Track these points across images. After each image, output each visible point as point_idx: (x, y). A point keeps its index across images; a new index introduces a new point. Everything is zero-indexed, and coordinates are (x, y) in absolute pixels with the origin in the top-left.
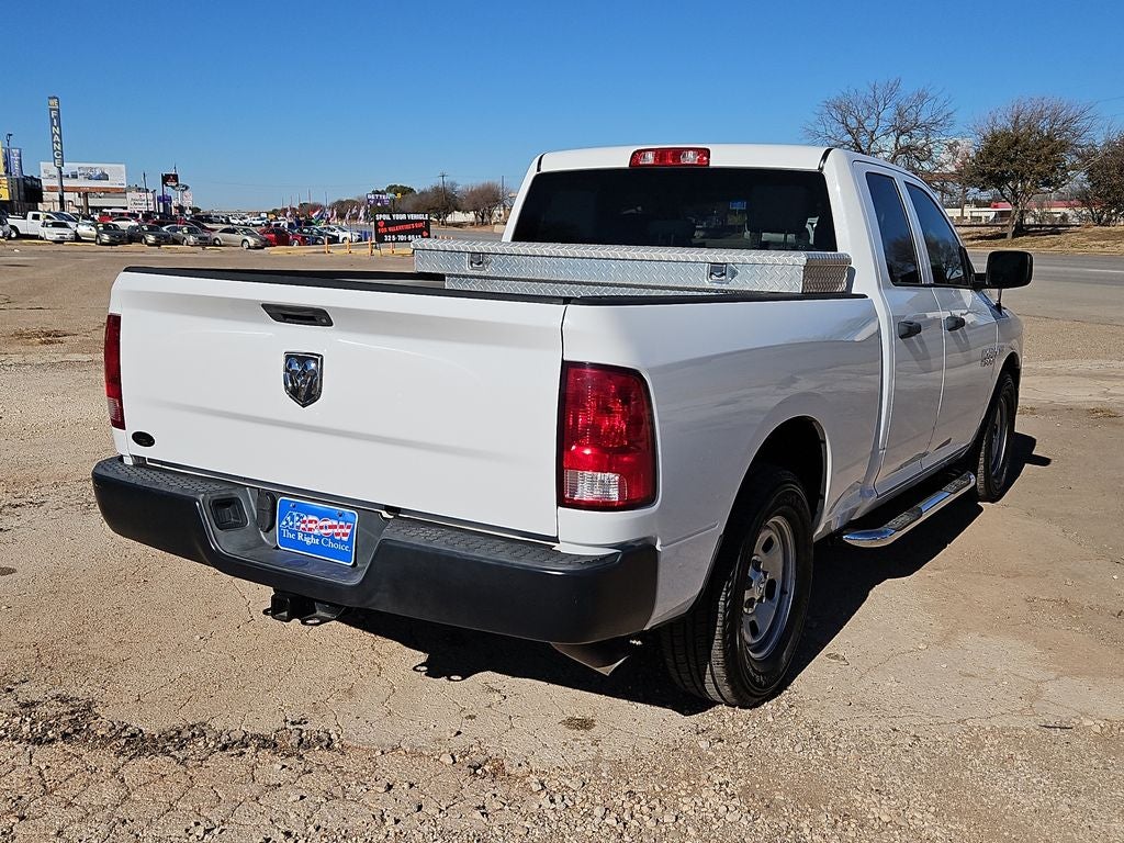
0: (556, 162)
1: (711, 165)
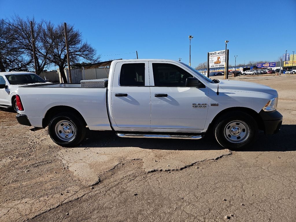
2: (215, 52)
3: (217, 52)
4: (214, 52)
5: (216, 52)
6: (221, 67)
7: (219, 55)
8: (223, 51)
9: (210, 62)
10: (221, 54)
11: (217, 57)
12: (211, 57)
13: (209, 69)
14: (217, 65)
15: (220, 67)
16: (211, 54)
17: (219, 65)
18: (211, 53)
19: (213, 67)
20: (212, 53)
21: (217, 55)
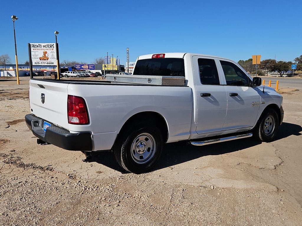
0: (142, 58)
1: (165, 57)
2: (39, 44)
3: (43, 44)
4: (37, 44)
5: (41, 44)
6: (50, 65)
7: (44, 48)
8: (51, 44)
9: (32, 56)
10: (47, 48)
11: (43, 51)
12: (33, 49)
13: (32, 66)
14: (44, 61)
15: (48, 65)
16: (34, 46)
17: (46, 61)
18: (33, 44)
19: (38, 65)
20: (35, 44)
21: (42, 48)
